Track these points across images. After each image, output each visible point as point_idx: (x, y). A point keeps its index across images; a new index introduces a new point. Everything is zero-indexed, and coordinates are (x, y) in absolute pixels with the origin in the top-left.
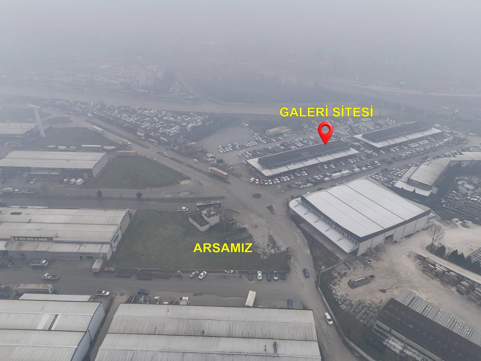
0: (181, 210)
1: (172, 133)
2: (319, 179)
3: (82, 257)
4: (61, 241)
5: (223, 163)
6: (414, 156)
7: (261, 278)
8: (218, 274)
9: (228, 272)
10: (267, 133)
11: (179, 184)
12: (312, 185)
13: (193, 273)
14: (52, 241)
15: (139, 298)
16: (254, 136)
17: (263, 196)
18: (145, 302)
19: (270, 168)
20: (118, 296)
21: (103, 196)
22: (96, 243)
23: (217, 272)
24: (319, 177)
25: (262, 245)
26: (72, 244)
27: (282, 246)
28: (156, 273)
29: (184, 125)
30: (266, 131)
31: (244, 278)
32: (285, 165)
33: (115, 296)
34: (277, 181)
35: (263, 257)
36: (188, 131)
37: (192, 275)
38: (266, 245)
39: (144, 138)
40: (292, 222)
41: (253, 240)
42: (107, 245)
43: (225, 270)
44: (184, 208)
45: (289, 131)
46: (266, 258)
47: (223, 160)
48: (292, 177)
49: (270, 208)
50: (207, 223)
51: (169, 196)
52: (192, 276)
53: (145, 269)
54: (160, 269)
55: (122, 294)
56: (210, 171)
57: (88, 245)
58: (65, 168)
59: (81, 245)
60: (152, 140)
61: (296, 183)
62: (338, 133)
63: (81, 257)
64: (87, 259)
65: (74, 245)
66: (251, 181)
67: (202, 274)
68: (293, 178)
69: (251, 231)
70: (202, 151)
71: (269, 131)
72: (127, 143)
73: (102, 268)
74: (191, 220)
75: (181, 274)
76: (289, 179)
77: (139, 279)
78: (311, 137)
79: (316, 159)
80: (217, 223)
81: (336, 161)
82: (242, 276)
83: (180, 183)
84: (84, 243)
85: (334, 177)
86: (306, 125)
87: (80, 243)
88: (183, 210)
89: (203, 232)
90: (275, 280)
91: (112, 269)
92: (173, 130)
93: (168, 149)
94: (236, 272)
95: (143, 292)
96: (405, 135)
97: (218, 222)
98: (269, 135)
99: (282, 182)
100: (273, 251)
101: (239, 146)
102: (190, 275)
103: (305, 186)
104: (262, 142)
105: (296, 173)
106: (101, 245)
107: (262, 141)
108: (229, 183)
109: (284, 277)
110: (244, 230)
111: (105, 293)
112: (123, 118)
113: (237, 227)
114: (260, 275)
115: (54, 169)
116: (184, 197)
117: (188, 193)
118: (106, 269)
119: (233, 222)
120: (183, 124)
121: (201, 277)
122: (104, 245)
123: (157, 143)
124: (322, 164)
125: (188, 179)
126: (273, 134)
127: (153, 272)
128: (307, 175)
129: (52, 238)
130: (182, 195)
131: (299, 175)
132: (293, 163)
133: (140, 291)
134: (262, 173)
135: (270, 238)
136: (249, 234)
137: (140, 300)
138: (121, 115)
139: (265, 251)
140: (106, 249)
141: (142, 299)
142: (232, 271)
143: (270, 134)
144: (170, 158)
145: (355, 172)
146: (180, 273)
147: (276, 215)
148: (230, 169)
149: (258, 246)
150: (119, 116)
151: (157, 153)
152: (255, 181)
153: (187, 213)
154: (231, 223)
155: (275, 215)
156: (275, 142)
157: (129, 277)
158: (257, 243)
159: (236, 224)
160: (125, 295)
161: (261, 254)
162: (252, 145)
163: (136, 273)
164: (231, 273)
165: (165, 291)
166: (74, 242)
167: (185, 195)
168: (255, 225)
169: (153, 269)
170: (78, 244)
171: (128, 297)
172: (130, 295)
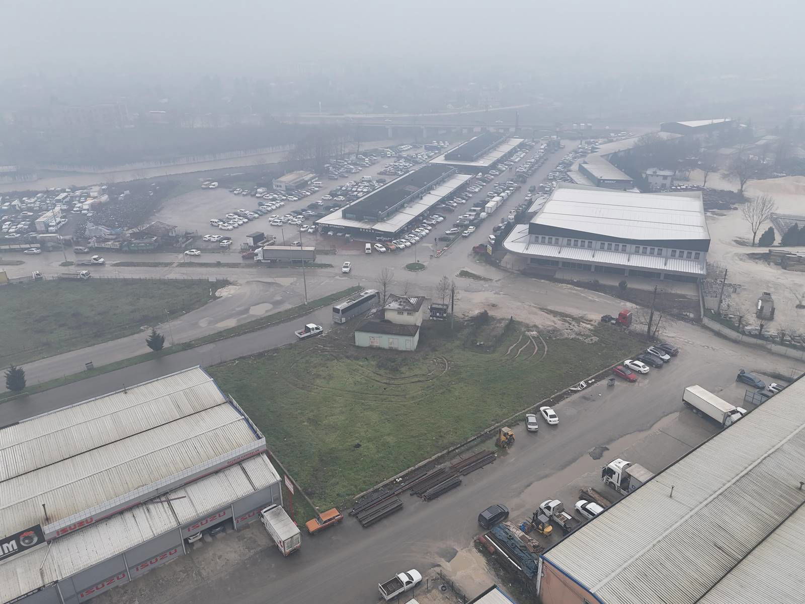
2: (473, 217)
3: (189, 538)
4: (80, 523)
7: (647, 368)
8: (567, 400)
9: (579, 389)
11: (215, 297)
12: (475, 227)
13: (533, 419)
14: (41, 540)
15: (505, 533)
17: (425, 264)
20: (447, 565)
22: (217, 472)
23: (562, 397)
25: (555, 324)
27: (586, 315)
28: (448, 464)
33: (439, 568)
35: (590, 340)
36: (90, 215)
38: (562, 322)
41: (528, 324)
42: (257, 460)
43: (568, 387)
44: (312, 326)
45: (316, 176)
46: (595, 339)
47: (263, 234)
48: (426, 227)
49: (466, 274)
50: (416, 328)
51: (231, 323)
53: (410, 469)
54: (445, 452)
55: (450, 555)
57: (194, 491)
59: (169, 501)
60: (12, 247)
61: (448, 232)
64: (210, 539)
65: (140, 513)
69: (498, 314)
70: (182, 235)
75: (510, 433)
77: (430, 498)
79: (430, 193)
80: (422, 323)
83: (218, 296)
85: (491, 208)
87: (162, 496)
89: (414, 352)
90: (668, 361)
91: (333, 513)
93: (86, 250)
96: (493, 150)
98: (283, 188)
99: (423, 237)
100: (587, 326)
103: (469, 232)
105: (424, 221)
106: (236, 471)
109: (672, 350)
111: (409, 577)
114: (639, 363)
116: (270, 314)
117: (267, 305)
118: (314, 526)
122: (249, 466)
123: (38, 248)
124: (444, 201)
125: (228, 285)
127: (440, 467)
128: (445, 220)
130: (259, 312)
131: (433, 222)
132: (408, 206)
134: (380, 231)
135: (545, 311)
139: (576, 330)
142: (583, 384)
146: (507, 433)
149: (550, 328)
151: (64, 265)
152: (374, 249)
155: (493, 281)
158: (543, 326)
160: (457, 551)
161: (577, 337)
162: (276, 207)
163: (403, 491)
164: (586, 388)
165: (529, 485)
166: (137, 502)
167: (267, 311)
168: (489, 305)
169: (431, 459)
170: (154, 503)
171: (474, 550)
172: (472, 544)
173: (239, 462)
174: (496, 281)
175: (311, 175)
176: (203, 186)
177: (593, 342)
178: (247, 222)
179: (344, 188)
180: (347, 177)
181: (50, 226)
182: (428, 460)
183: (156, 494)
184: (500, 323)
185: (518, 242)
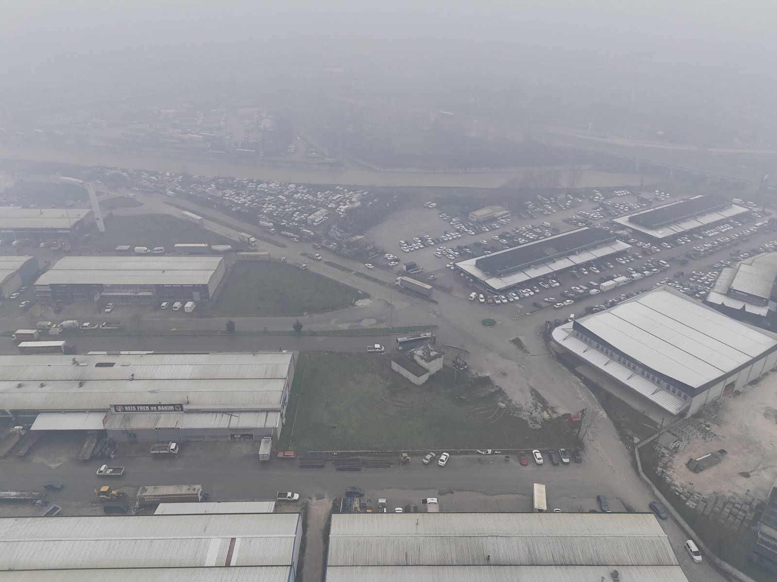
0: (374, 350)
1: (316, 221)
2: (581, 291)
3: (234, 435)
4: (197, 410)
5: (416, 268)
6: (717, 251)
7: (542, 461)
8: (467, 456)
9: (484, 453)
10: (472, 217)
11: (353, 305)
12: (573, 302)
13: (428, 457)
14: (182, 410)
15: (351, 502)
16: (451, 223)
17: (499, 323)
18: (364, 509)
19: (499, 276)
20: (314, 501)
21: (235, 330)
22: (256, 412)
23: (466, 453)
24: (581, 288)
25: (526, 405)
26: (215, 414)
27: (558, 407)
28: (365, 458)
29: (331, 207)
30: (470, 215)
31: (513, 461)
32: (521, 270)
33: (309, 500)
34: (515, 296)
35: (534, 426)
36: (342, 216)
37: (427, 460)
38: (532, 406)
39: (273, 231)
40: (560, 364)
41: (507, 397)
42: (276, 413)
43: (478, 449)
44: (377, 346)
45: (507, 214)
46: (538, 426)
47: (415, 265)
48: (536, 289)
49: (517, 342)
50: (427, 371)
52: (427, 462)
53: (344, 451)
54: (370, 451)
55: (320, 497)
56: (399, 284)
57: (243, 415)
58: (163, 285)
59: (231, 415)
60: (288, 233)
61: (546, 299)
62: (586, 215)
63: (232, 436)
64: (242, 439)
65: (219, 415)
66: (471, 297)
67: (443, 458)
68: (537, 291)
69: (499, 382)
70: (375, 250)
71: (474, 215)
72: (249, 239)
73: (273, 453)
74: (395, 366)
75: (408, 458)
76: (532, 293)
77: (339, 470)
78: (545, 223)
79: (568, 258)
80: (438, 370)
81: (599, 262)
82: (510, 459)
83: (356, 304)
84: (236, 412)
85: (605, 287)
86: (530, 204)
87: (230, 412)
88: (376, 350)
89: (420, 386)
90: (565, 463)
91: (291, 454)
92: (318, 216)
93: (318, 247)
94: (496, 452)
95: (356, 492)
96: (695, 217)
97: (441, 369)
98: (475, 220)
99: (523, 298)
100: (546, 415)
101: (433, 241)
102: (424, 460)
103: (562, 305)
104: (467, 232)
105: (540, 283)
106: (264, 415)
107: (467, 230)
108: (436, 302)
109: (579, 457)
110: (486, 381)
111: (293, 496)
112: (226, 197)
113: (472, 376)
114: (539, 455)
115: (143, 287)
116: (369, 328)
117: (373, 321)
118: (280, 455)
119: (466, 367)
120: (329, 206)
121: (443, 463)
122: (270, 415)
123: (297, 239)
124: (578, 267)
125: (367, 298)
126: (483, 218)
127: (359, 457)
128: (558, 286)
129: (181, 405)
130: (366, 324)
131: (546, 286)
132: (533, 267)
133: (349, 490)
134: (488, 285)
135: (533, 393)
136: (497, 386)
137: (354, 506)
138: (222, 193)
139: (533, 415)
140: (275, 421)
141: (356, 504)
142: (490, 451)
143: (477, 219)
144: (326, 263)
145: (635, 279)
146: (406, 457)
147: (532, 354)
148: (431, 278)
149: (518, 406)
150: (220, 194)
151: (302, 255)
152: (477, 298)
153: (383, 353)
154: (462, 369)
155: (529, 355)
156: (488, 231)
157: (322, 467)
158: (516, 403)
159: (471, 371)
160: (324, 498)
161: (528, 420)
162: (453, 238)
163: (331, 460)
164: (489, 454)
165: (389, 488)
166: (219, 410)
167: (370, 325)
168: (501, 372)
169: (358, 451)
170: (226, 414)
171: (332, 502)
172: (334, 498)
173: (267, 411)
174: (531, 355)
175: (505, 212)
176: (425, 205)
177: (534, 428)
178: (422, 248)
179: (517, 231)
180: (534, 218)
181: (315, 222)
182: (357, 451)
183: (227, 410)
184: (493, 388)
185: (565, 331)
